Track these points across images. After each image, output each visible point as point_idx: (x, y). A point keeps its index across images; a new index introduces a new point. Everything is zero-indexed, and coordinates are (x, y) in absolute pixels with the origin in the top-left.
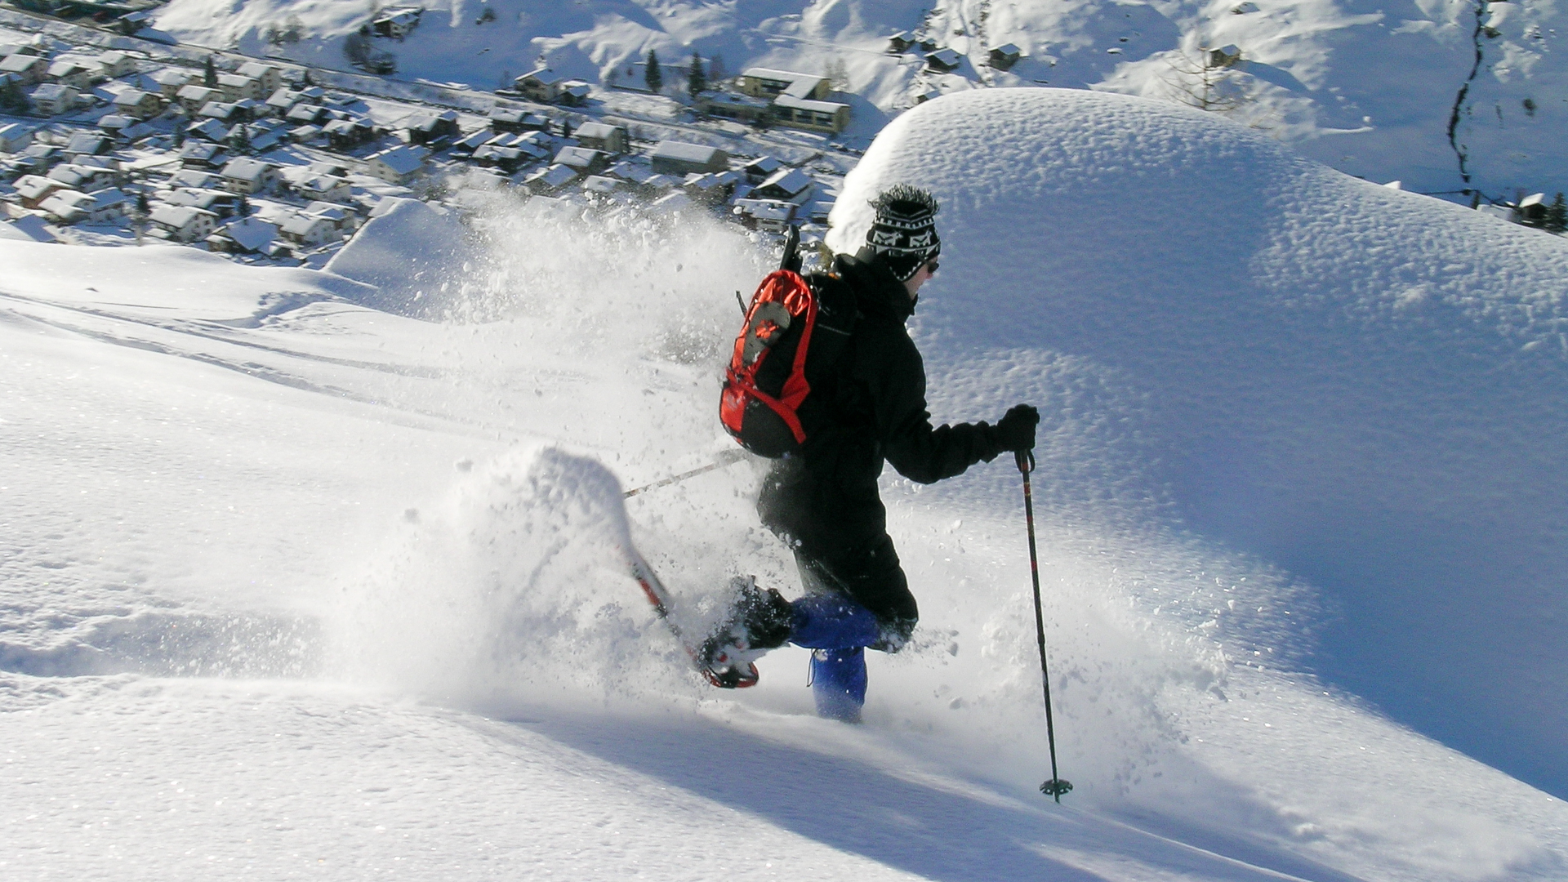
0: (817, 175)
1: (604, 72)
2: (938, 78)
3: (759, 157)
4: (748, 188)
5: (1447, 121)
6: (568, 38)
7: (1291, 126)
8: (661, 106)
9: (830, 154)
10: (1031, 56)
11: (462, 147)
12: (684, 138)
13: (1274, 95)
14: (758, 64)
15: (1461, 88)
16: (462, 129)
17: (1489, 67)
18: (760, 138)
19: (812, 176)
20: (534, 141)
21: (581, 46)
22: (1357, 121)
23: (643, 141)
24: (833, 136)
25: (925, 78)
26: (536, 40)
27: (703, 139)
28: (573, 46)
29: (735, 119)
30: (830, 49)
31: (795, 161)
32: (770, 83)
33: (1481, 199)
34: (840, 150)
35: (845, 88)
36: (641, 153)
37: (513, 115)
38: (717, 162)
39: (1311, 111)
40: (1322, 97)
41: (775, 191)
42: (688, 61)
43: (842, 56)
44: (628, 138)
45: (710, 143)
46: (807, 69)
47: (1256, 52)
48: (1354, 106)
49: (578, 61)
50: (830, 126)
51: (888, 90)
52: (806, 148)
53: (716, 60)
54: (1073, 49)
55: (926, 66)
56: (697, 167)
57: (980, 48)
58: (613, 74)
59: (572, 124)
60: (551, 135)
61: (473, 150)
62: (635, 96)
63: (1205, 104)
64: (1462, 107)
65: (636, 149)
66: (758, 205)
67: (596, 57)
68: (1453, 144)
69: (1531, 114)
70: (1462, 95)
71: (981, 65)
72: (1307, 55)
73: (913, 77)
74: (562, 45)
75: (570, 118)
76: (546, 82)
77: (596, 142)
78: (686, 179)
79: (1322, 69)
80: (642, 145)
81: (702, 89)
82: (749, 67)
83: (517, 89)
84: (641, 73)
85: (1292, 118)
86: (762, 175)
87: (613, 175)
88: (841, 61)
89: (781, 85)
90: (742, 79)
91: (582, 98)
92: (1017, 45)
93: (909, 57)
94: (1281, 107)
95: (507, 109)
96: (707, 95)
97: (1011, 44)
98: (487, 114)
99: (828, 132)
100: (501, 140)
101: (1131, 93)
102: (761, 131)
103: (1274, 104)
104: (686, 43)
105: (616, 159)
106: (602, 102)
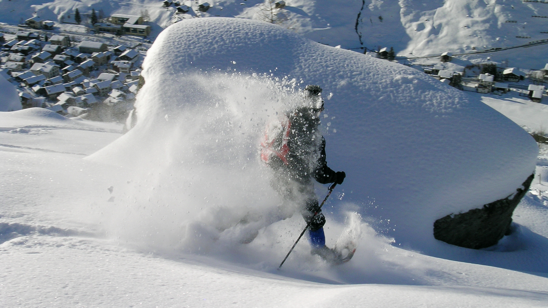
0: (140, 51)
1: (59, 17)
2: (182, 15)
3: (119, 46)
4: (115, 57)
5: (355, 24)
6: (45, 5)
7: (303, 28)
8: (81, 29)
9: (144, 43)
10: (214, 7)
11: (7, 46)
12: (91, 40)
13: (298, 17)
14: (117, 12)
15: (358, 13)
16: (6, 40)
17: (367, 6)
18: (118, 39)
19: (138, 52)
20: (34, 43)
21: (50, 7)
22: (326, 26)
23: (75, 41)
24: (145, 37)
25: (177, 15)
26: (33, 6)
27: (98, 40)
28: (47, 8)
29: (109, 33)
30: (142, 6)
31: (132, 47)
32: (121, 19)
33: (367, 50)
34: (148, 42)
35: (149, 20)
36: (75, 46)
37: (26, 34)
38: (104, 48)
39: (310, 22)
40: (313, 18)
41: (125, 58)
42: (90, 12)
43: (147, 9)
44: (70, 41)
45: (100, 41)
46: (134, 14)
47: (291, 3)
48: (324, 20)
49: (49, 13)
50: (144, 34)
51: (164, 20)
52: (136, 42)
53: (101, 11)
54: (228, 4)
55: (177, 11)
56: (96, 50)
57: (196, 4)
58: (63, 18)
59: (49, 37)
60: (40, 40)
61: (11, 47)
62: (71, 26)
63: (272, 21)
64: (359, 19)
65: (73, 45)
66: (119, 63)
67: (56, 11)
68: (357, 32)
69: (381, 21)
70: (359, 15)
71: (196, 10)
72: (307, 3)
73: (173, 15)
74: (42, 8)
75: (47, 34)
76: (37, 21)
77: (58, 42)
78: (92, 55)
79: (313, 8)
80: (75, 43)
81: (96, 22)
82: (113, 13)
83: (27, 24)
84: (73, 17)
85: (304, 25)
86: (120, 52)
87: (65, 54)
88: (146, 10)
89: (125, 20)
90: (111, 18)
91: (52, 27)
92: (208, 3)
93: (171, 8)
94: (300, 22)
95: (23, 32)
96: (98, 24)
97: (206, 3)
98: (15, 34)
99: (143, 36)
100: (21, 43)
101: (249, 18)
102: (119, 36)
103: (298, 21)
104: (89, 6)
105: (66, 48)
106: (59, 28)
